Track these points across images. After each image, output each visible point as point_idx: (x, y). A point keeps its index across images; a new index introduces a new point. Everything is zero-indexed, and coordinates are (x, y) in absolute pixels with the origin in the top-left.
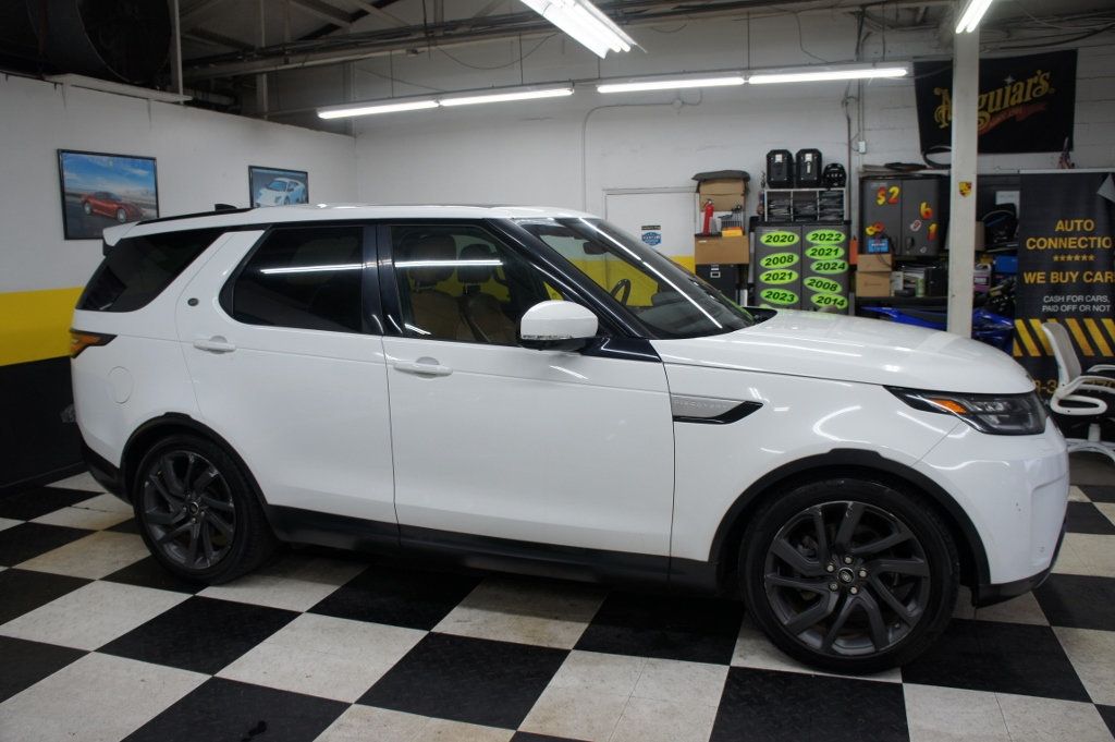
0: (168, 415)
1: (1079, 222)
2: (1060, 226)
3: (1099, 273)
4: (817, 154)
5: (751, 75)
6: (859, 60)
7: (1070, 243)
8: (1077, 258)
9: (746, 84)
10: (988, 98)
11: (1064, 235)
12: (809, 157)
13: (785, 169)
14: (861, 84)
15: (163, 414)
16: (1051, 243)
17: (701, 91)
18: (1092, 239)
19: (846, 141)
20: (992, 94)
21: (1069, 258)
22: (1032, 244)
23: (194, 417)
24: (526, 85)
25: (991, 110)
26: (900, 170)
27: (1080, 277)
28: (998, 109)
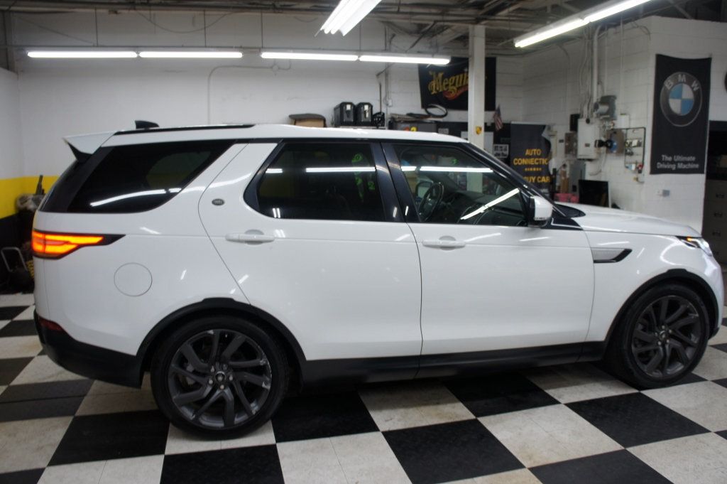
0: (207, 301)
1: (535, 150)
2: (528, 152)
3: (543, 178)
4: (371, 106)
5: (362, 54)
6: (387, 50)
7: (531, 161)
8: (534, 169)
9: (358, 61)
10: (456, 79)
11: (529, 157)
12: (366, 107)
13: (352, 114)
14: (388, 65)
15: (200, 299)
16: (524, 161)
17: (290, 61)
18: (540, 159)
19: (379, 98)
20: (458, 77)
21: (531, 169)
22: (516, 162)
23: (237, 299)
24: (209, 47)
25: (457, 86)
26: (417, 118)
27: (536, 180)
28: (460, 85)
